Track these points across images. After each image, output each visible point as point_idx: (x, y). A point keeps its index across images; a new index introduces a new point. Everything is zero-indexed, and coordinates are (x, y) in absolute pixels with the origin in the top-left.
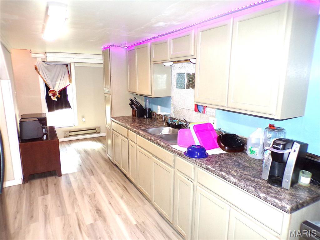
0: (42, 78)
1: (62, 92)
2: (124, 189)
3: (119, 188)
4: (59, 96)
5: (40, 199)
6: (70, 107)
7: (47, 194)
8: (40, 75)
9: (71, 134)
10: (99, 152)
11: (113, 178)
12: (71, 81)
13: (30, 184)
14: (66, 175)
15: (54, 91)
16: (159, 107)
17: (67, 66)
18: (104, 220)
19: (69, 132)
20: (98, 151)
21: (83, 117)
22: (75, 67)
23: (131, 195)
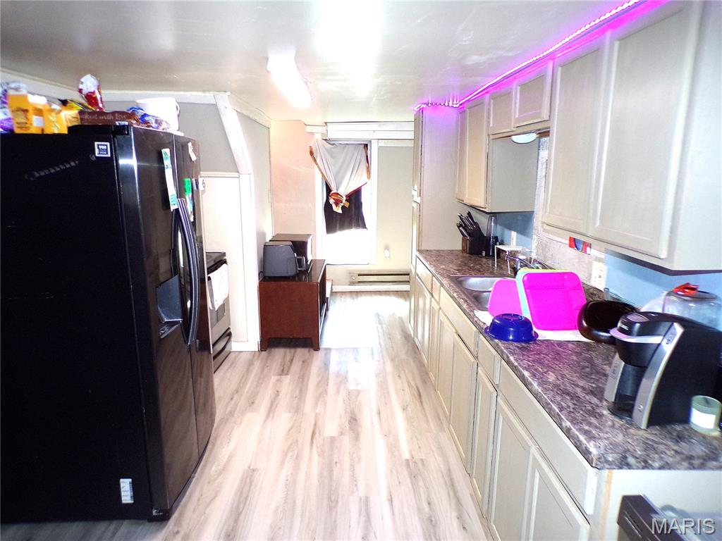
0: (320, 170)
1: (353, 198)
2: (416, 394)
3: (407, 390)
4: (347, 205)
5: (274, 379)
6: (364, 226)
7: (287, 374)
8: (317, 164)
9: (361, 278)
10: (401, 319)
11: (404, 371)
12: (369, 177)
13: (269, 353)
14: (328, 350)
15: (338, 194)
16: (514, 234)
17: (366, 146)
18: (357, 437)
19: (359, 275)
20: (399, 317)
21: (387, 248)
22: (380, 148)
23: (424, 409)
